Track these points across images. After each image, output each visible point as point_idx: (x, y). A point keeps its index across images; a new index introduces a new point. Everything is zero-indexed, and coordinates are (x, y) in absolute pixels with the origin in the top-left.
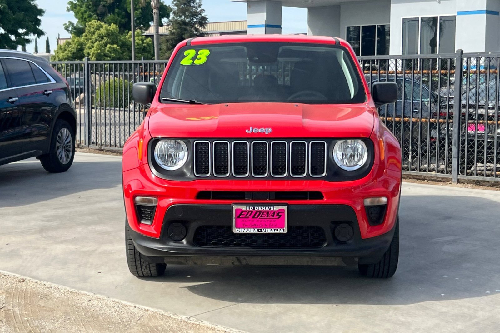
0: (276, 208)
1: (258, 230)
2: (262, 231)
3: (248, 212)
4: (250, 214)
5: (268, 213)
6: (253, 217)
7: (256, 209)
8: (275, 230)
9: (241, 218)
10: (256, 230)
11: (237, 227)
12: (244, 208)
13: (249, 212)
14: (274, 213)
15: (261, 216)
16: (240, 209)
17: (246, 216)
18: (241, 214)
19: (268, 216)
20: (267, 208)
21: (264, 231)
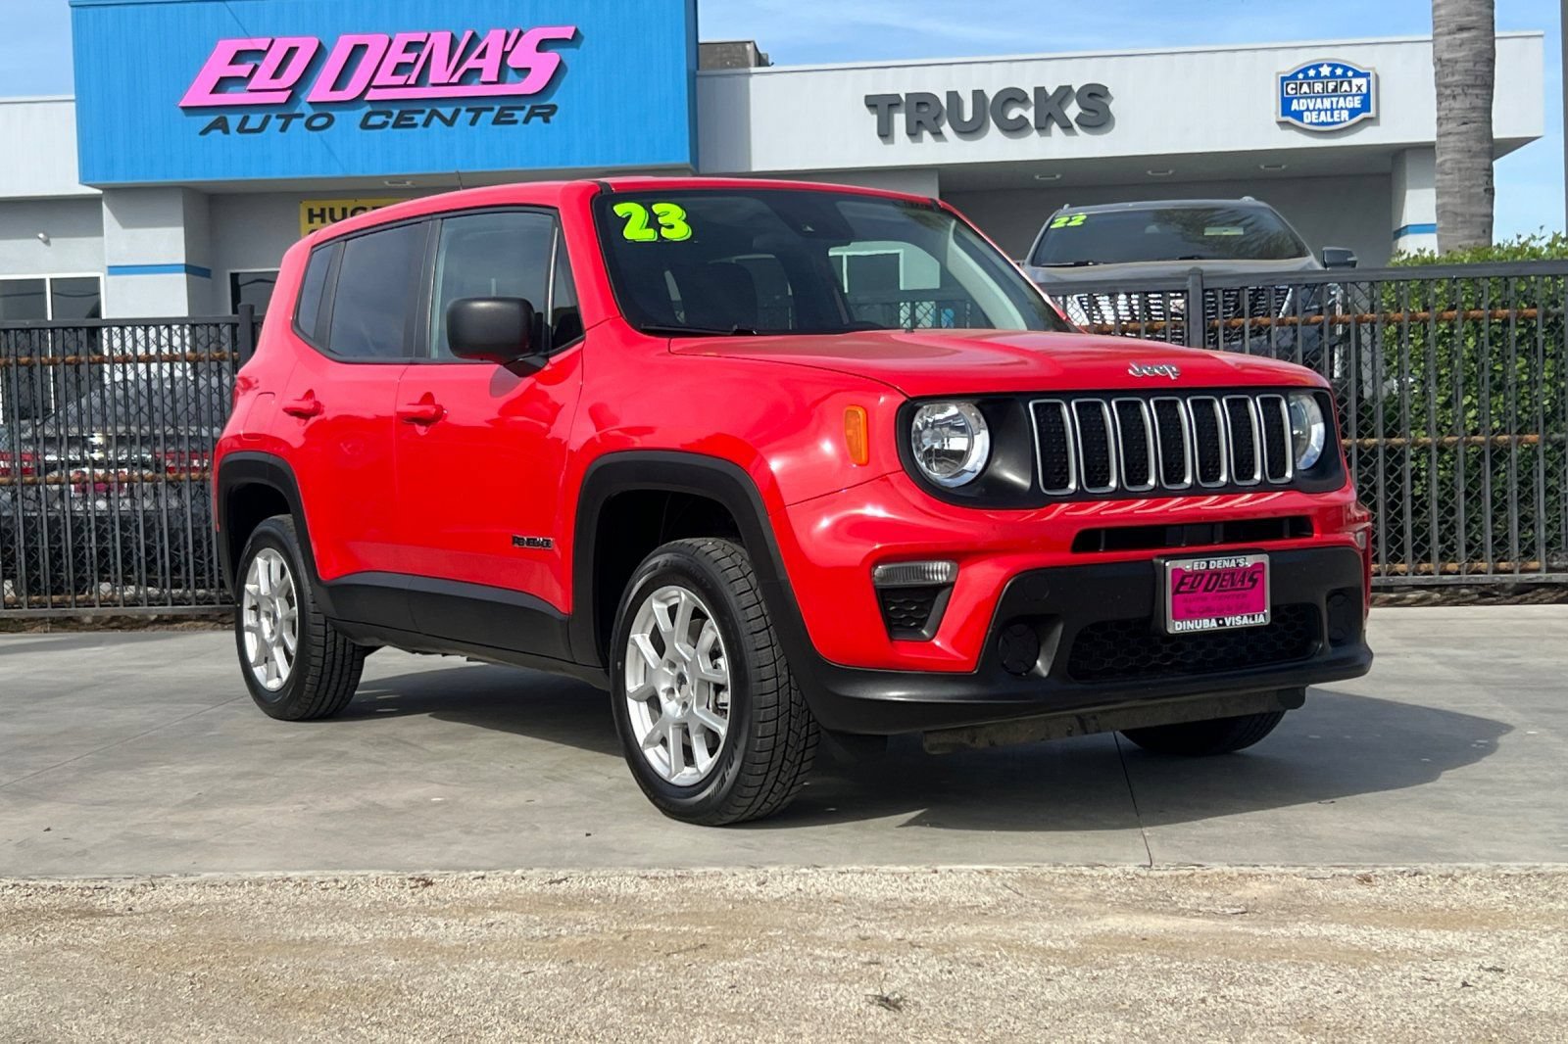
0: (1248, 561)
1: (1217, 620)
2: (1224, 624)
3: (1195, 574)
4: (1201, 581)
5: (1233, 574)
6: (1206, 589)
7: (1211, 567)
8: (1248, 617)
9: (1183, 592)
10: (1213, 620)
11: (1176, 617)
12: (1187, 565)
13: (1197, 575)
14: (1244, 575)
15: (1221, 586)
16: (1180, 570)
17: (1192, 587)
18: (1182, 583)
19: (1232, 584)
20: (1233, 564)
21: (1228, 623)
